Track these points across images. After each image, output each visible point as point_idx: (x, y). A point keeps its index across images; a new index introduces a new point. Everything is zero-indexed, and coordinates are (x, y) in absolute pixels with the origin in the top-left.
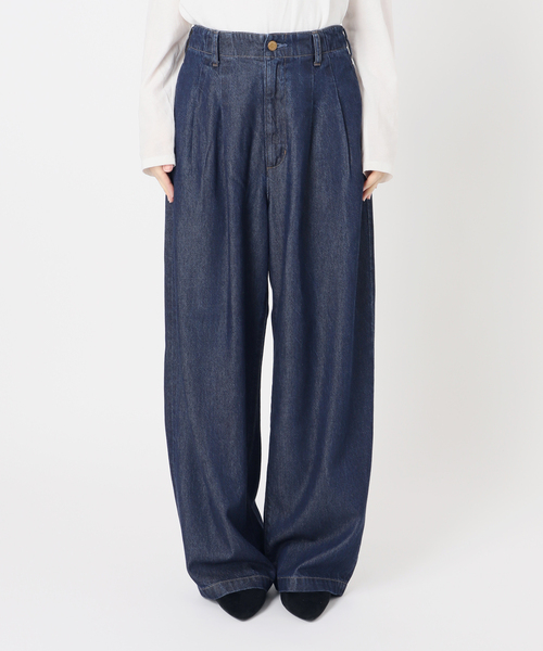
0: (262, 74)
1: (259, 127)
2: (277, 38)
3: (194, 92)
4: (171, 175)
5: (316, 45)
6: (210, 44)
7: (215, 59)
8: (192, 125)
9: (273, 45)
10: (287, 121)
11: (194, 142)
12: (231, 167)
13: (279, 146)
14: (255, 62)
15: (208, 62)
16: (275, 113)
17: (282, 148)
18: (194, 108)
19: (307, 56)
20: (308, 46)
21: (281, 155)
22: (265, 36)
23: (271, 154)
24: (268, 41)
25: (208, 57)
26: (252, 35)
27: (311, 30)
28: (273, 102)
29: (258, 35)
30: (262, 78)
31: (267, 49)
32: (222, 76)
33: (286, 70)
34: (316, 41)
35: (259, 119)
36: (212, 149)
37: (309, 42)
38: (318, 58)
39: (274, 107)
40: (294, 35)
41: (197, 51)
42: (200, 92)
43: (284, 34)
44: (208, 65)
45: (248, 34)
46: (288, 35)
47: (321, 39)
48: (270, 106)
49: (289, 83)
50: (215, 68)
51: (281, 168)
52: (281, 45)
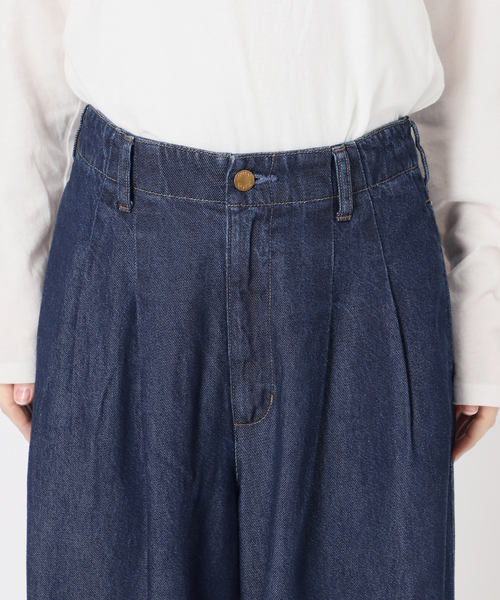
0: (222, 239)
1: (215, 345)
2: (254, 162)
3: (80, 256)
4: (28, 411)
5: (340, 176)
6: (115, 158)
7: (124, 195)
8: (74, 324)
9: (245, 180)
10: (275, 339)
11: (77, 361)
12: (154, 428)
13: (259, 386)
14: (207, 213)
15: (110, 200)
16: (249, 320)
17: (264, 391)
18: (79, 290)
19: (321, 201)
20: (323, 180)
21: (263, 402)
22: (227, 158)
23: (241, 401)
24: (235, 171)
25: (110, 187)
26: (202, 154)
27: (330, 144)
28: (245, 298)
29: (213, 157)
30: (222, 246)
31: (233, 188)
32: (137, 235)
33: (272, 232)
34: (343, 169)
35: (215, 329)
36: (116, 383)
37: (327, 173)
38: (345, 206)
39: (246, 307)
40: (293, 156)
41: (91, 168)
42: (92, 259)
43: (269, 156)
44: (110, 204)
45: (192, 152)
46: (279, 156)
47: (354, 165)
48: (238, 306)
49: (280, 261)
50: (123, 214)
51: (264, 426)
52: (262, 179)
